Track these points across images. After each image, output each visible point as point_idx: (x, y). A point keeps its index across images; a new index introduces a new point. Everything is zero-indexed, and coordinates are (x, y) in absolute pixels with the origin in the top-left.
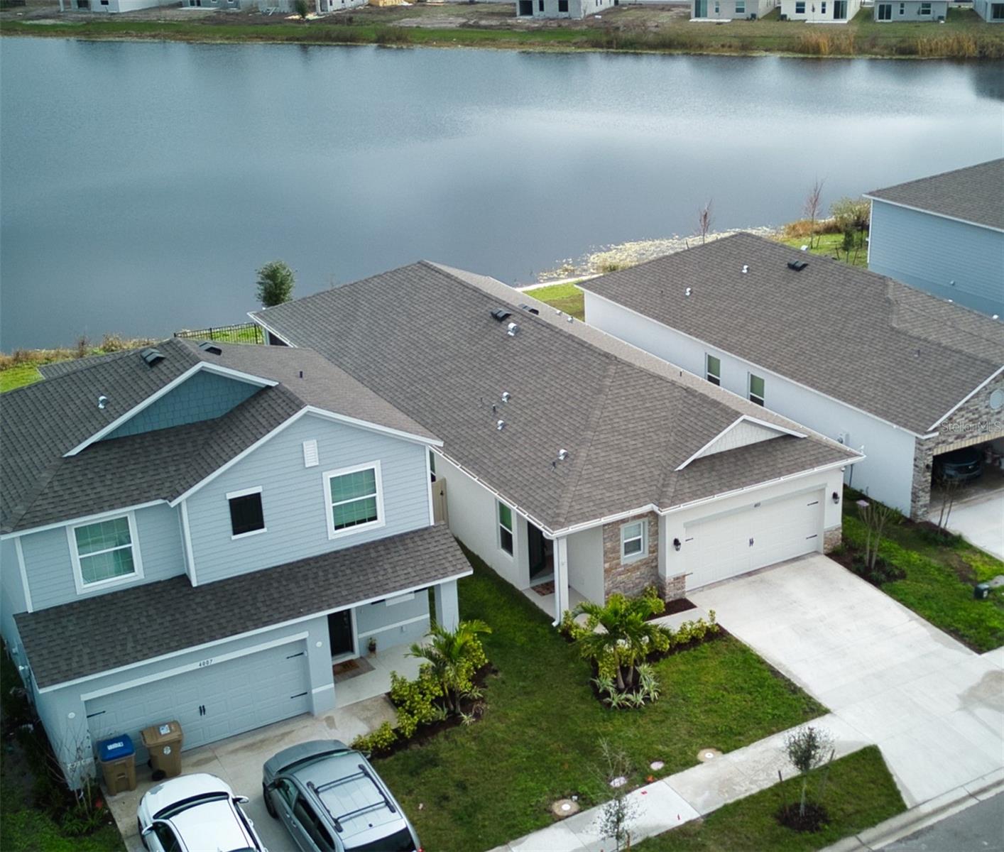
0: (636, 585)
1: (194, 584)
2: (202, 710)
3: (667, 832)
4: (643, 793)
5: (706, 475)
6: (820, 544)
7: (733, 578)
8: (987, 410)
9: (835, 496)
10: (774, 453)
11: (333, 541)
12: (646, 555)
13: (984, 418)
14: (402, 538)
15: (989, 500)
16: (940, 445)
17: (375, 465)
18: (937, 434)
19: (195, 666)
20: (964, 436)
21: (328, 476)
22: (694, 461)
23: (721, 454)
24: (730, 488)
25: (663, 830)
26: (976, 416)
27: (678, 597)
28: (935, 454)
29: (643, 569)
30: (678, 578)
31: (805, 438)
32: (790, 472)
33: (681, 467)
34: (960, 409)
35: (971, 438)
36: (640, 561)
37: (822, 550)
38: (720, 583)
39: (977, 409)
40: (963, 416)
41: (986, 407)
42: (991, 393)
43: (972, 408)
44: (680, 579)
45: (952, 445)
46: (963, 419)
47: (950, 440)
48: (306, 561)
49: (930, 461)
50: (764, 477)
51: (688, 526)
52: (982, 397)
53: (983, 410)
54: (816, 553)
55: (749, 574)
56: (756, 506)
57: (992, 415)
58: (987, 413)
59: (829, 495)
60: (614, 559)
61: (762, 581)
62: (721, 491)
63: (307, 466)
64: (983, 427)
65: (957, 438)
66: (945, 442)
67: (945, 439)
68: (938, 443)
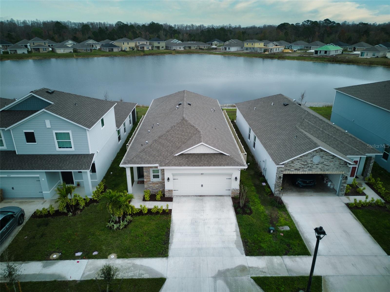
0: (157, 189)
1: (17, 154)
2: (13, 188)
4: (78, 262)
5: (183, 160)
6: (229, 193)
7: (194, 196)
8: (312, 162)
9: (236, 178)
10: (213, 158)
11: (57, 151)
12: (161, 180)
13: (310, 165)
14: (76, 155)
15: (311, 196)
16: (287, 171)
17: (70, 132)
18: (284, 166)
19: (6, 176)
20: (299, 170)
21: (54, 132)
22: (182, 154)
23: (194, 154)
24: (189, 166)
26: (306, 163)
27: (170, 197)
28: (284, 173)
29: (159, 185)
30: (169, 190)
31: (228, 156)
32: (214, 165)
33: (177, 155)
34: (297, 159)
35: (302, 171)
36: (158, 182)
37: (231, 196)
38: (189, 196)
39: (306, 161)
40: (299, 162)
41: (311, 161)
42: (314, 156)
43: (303, 160)
44: (170, 191)
45: (292, 172)
46: (299, 163)
47: (292, 170)
48: (49, 155)
49: (282, 175)
50: (204, 165)
51: (173, 175)
52: (309, 157)
53: (309, 162)
54: (230, 196)
55: (201, 196)
56: (202, 174)
57: (314, 165)
58: (311, 164)
59: (233, 177)
60: (148, 179)
61: (202, 199)
62: (185, 166)
63: (47, 127)
64: (309, 168)
65: (296, 170)
66: (289, 170)
67: (289, 169)
68: (286, 170)
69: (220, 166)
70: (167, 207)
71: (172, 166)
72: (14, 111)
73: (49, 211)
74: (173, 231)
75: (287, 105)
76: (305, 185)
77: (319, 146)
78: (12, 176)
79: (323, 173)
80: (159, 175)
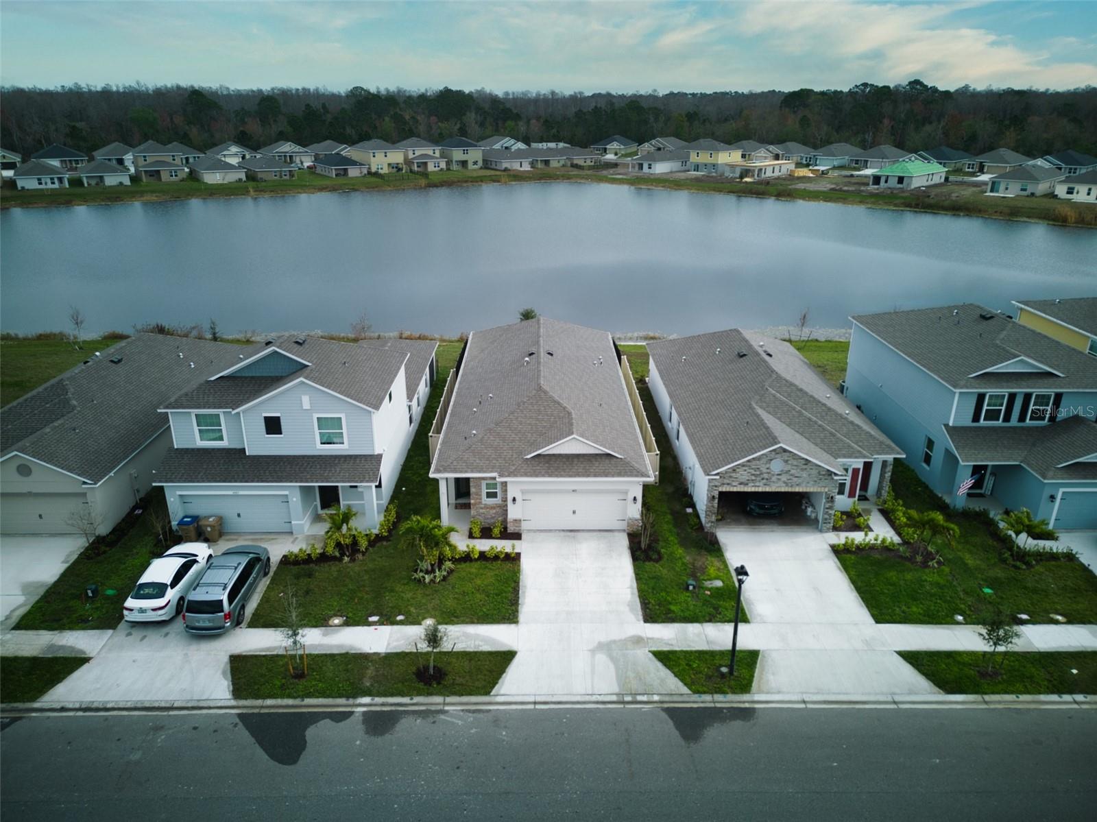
0: (493, 518)
1: (247, 454)
2: (239, 515)
3: (361, 654)
4: (376, 629)
5: (541, 465)
6: (624, 525)
7: (559, 530)
8: (768, 471)
9: (635, 499)
10: (594, 462)
11: (318, 450)
12: (500, 502)
13: (766, 476)
14: (350, 456)
15: (772, 531)
16: (725, 486)
17: (342, 416)
18: (718, 477)
19: (231, 493)
20: (747, 484)
21: (316, 416)
22: (539, 455)
23: (560, 456)
24: (550, 476)
25: (359, 652)
26: (758, 473)
27: (516, 531)
28: (720, 489)
29: (498, 510)
30: (516, 520)
31: (621, 459)
32: (595, 476)
33: (529, 456)
34: (743, 465)
35: (753, 486)
36: (496, 504)
37: (627, 531)
38: (550, 531)
39: (758, 468)
40: (745, 470)
41: (768, 469)
42: (771, 460)
43: (753, 467)
44: (517, 521)
45: (735, 488)
46: (746, 472)
47: (734, 484)
48: (304, 457)
49: (716, 494)
50: (578, 475)
51: (523, 492)
52: (764, 461)
53: (764, 470)
54: (624, 531)
55: (571, 531)
56: (573, 491)
57: (773, 475)
58: (768, 473)
59: (631, 497)
60: (477, 499)
61: (574, 537)
62: (543, 476)
63: (304, 408)
64: (765, 481)
65: (741, 484)
66: (728, 484)
67: (728, 482)
68: (723, 484)
69: (606, 476)
70: (513, 549)
71: (522, 476)
72: (241, 377)
73: (309, 555)
74: (525, 587)
75: (745, 355)
76: (762, 512)
77: (779, 443)
78: (241, 493)
79: (790, 490)
80: (496, 492)
